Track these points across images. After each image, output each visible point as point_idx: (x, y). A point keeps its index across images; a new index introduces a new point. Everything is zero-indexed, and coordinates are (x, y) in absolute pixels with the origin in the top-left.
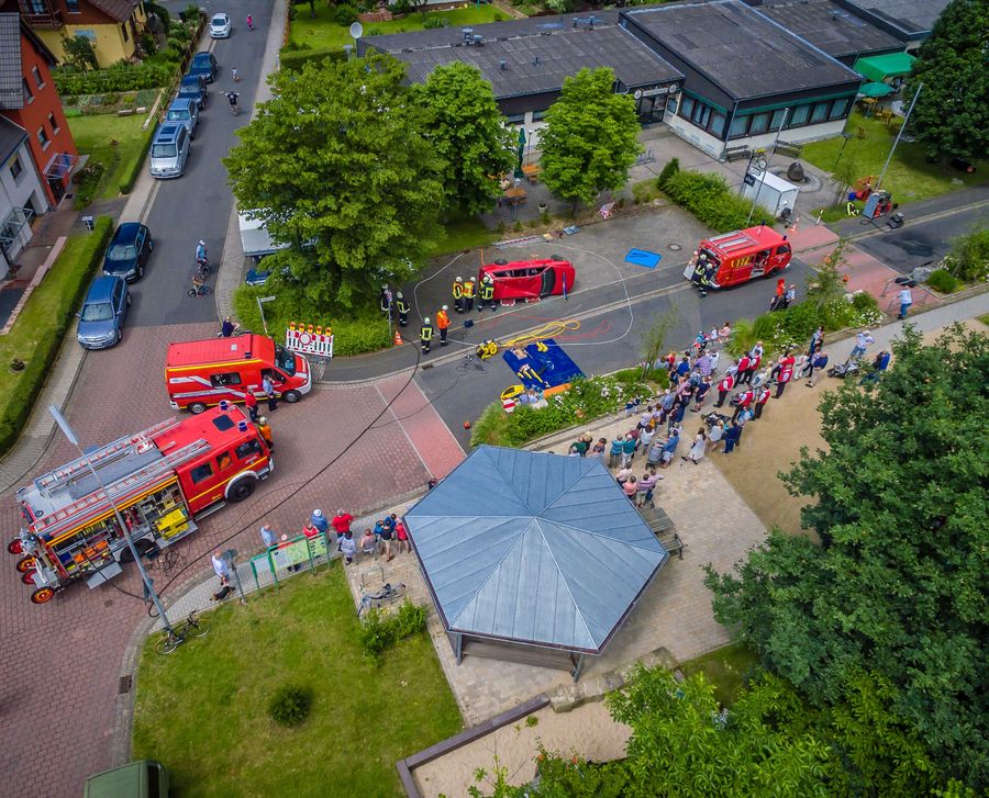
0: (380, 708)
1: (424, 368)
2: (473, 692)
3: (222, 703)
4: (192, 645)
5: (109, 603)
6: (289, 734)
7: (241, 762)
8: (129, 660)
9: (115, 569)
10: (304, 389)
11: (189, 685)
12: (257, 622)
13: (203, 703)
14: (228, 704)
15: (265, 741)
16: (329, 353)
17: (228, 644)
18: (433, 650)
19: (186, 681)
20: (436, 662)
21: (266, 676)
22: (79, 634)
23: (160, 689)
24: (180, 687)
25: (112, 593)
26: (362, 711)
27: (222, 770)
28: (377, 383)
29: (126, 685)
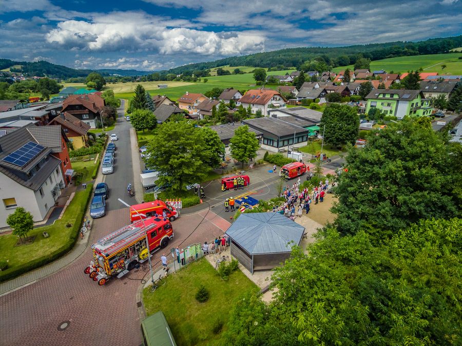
0: (232, 291)
1: (212, 207)
2: (260, 281)
3: (177, 301)
4: (161, 288)
5: (125, 283)
6: (204, 304)
7: (190, 316)
8: (138, 297)
9: (126, 271)
10: (176, 216)
11: (163, 299)
12: (182, 277)
13: (170, 303)
14: (180, 301)
15: (196, 308)
16: (180, 207)
17: (174, 285)
18: (243, 273)
19: (162, 298)
20: (245, 276)
21: (190, 291)
22: (117, 294)
23: (153, 303)
24: (160, 300)
25: (126, 280)
26: (226, 293)
27: (184, 319)
28: (199, 213)
29: (139, 304)
